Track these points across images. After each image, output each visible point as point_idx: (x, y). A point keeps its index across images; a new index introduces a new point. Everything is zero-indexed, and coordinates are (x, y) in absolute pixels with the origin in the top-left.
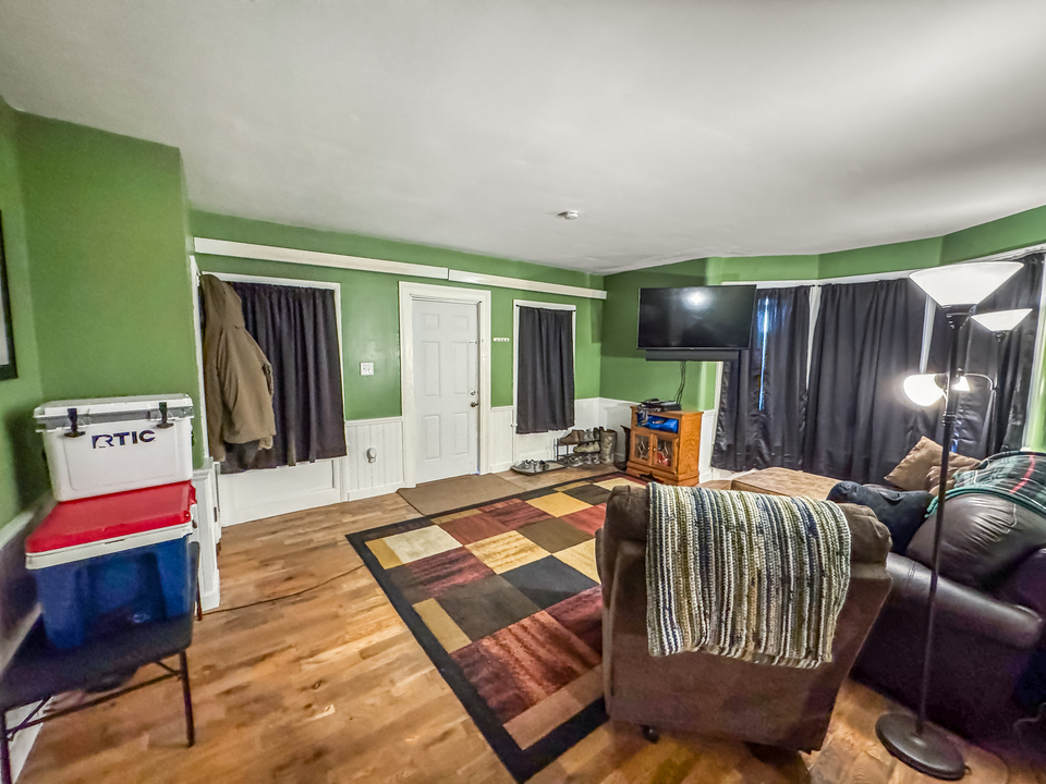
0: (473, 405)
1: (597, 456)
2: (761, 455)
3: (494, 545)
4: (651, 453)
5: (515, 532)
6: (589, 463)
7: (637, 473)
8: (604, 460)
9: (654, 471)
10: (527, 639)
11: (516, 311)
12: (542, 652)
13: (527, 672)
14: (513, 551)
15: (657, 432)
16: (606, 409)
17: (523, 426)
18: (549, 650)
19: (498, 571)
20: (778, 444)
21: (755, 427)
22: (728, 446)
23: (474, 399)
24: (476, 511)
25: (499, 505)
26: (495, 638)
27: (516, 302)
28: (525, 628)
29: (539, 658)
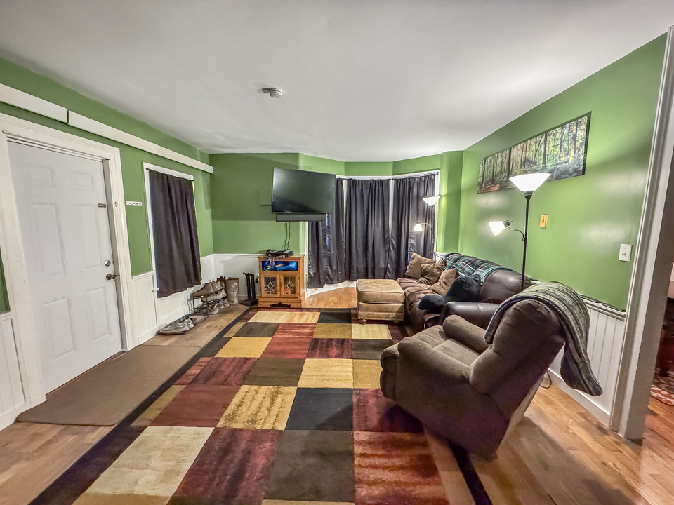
0: (109, 277)
1: (226, 301)
2: (329, 275)
3: (244, 408)
4: (278, 288)
5: (245, 388)
6: (223, 307)
7: (268, 305)
8: (233, 302)
9: (282, 300)
10: (377, 461)
11: (146, 174)
12: (397, 462)
13: (414, 484)
14: (267, 403)
15: (282, 272)
16: (222, 262)
17: (165, 290)
18: (398, 456)
19: (281, 426)
20: (335, 267)
21: (326, 259)
22: (314, 274)
23: (110, 270)
24: (176, 389)
25: (194, 371)
26: (360, 482)
27: (146, 165)
28: (364, 455)
29: (402, 468)
